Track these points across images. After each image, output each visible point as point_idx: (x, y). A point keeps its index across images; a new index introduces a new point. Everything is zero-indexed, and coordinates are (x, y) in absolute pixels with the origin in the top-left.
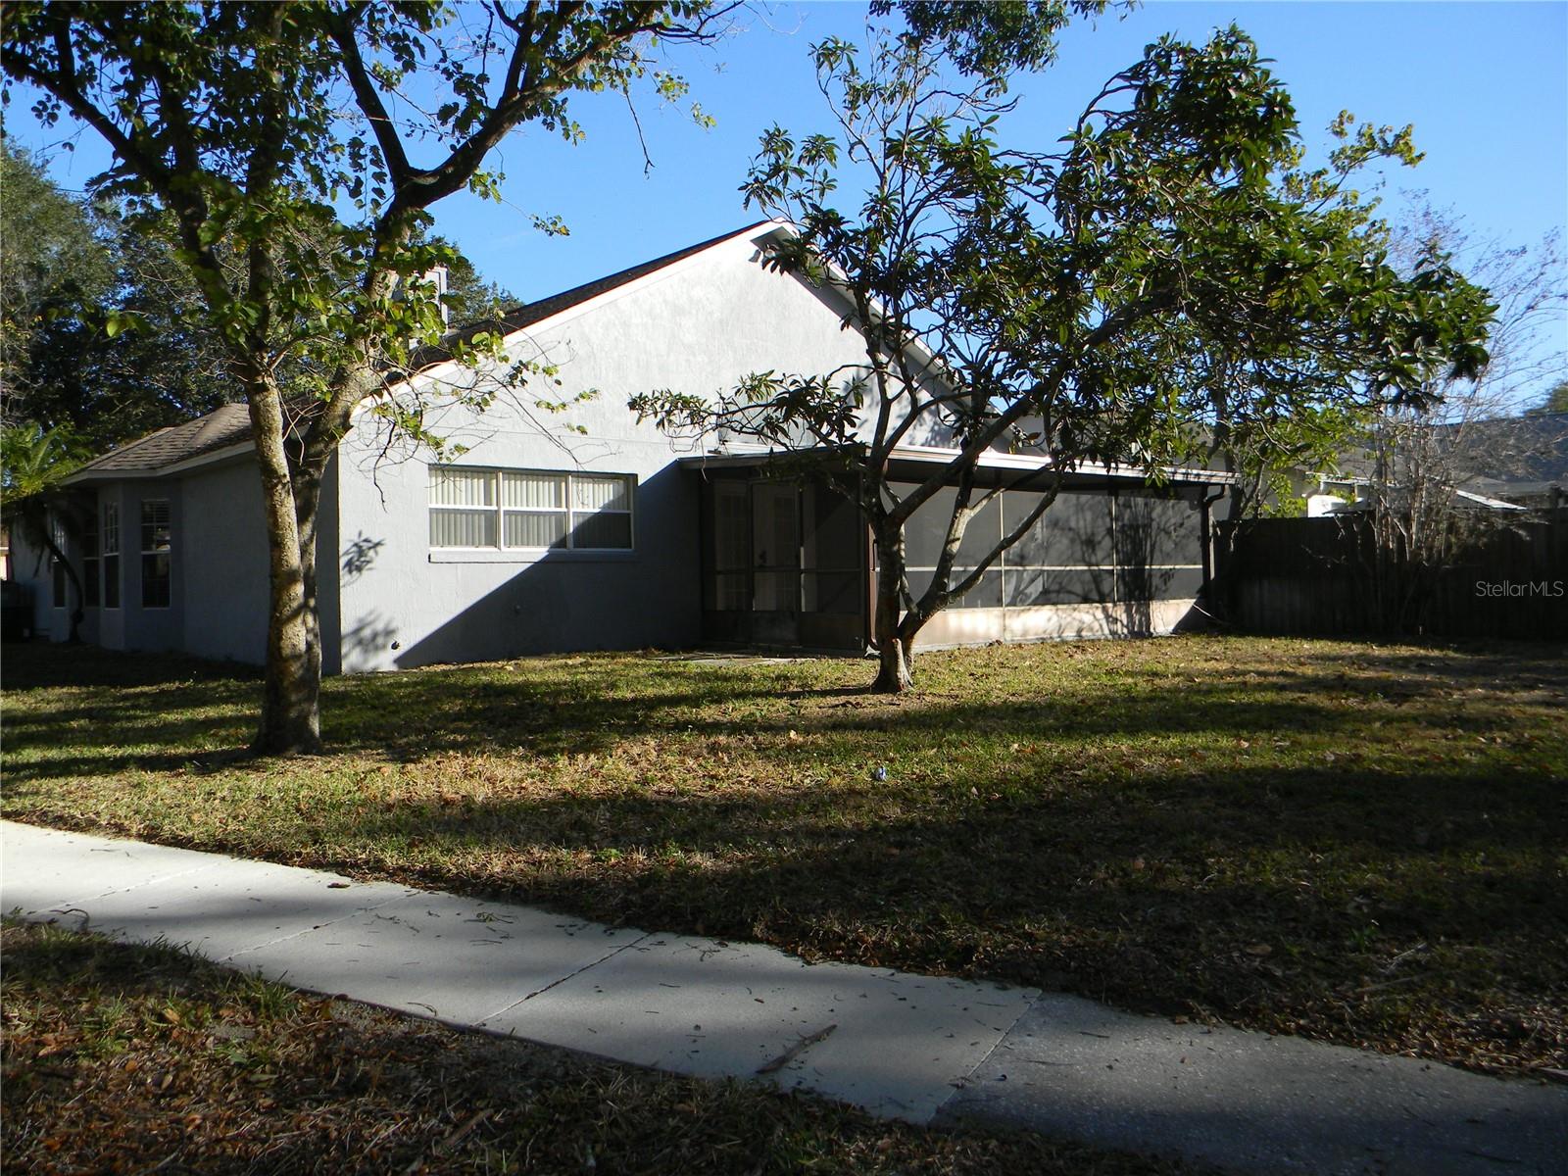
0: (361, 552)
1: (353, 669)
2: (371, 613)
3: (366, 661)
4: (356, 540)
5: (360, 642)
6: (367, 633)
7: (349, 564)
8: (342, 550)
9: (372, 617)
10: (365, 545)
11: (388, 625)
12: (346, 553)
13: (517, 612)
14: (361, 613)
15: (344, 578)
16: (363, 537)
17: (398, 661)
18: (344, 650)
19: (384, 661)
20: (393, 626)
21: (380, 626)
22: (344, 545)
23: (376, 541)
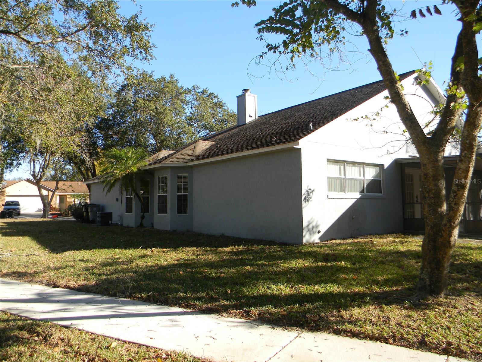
0: (308, 194)
1: (307, 242)
2: (311, 219)
3: (311, 238)
4: (307, 189)
5: (309, 230)
6: (311, 226)
7: (305, 199)
8: (303, 193)
9: (312, 220)
10: (310, 191)
11: (316, 224)
12: (304, 194)
13: (353, 218)
14: (309, 219)
15: (304, 204)
16: (309, 188)
17: (320, 238)
18: (304, 234)
19: (316, 238)
20: (318, 224)
21: (314, 224)
22: (304, 191)
23: (312, 189)
